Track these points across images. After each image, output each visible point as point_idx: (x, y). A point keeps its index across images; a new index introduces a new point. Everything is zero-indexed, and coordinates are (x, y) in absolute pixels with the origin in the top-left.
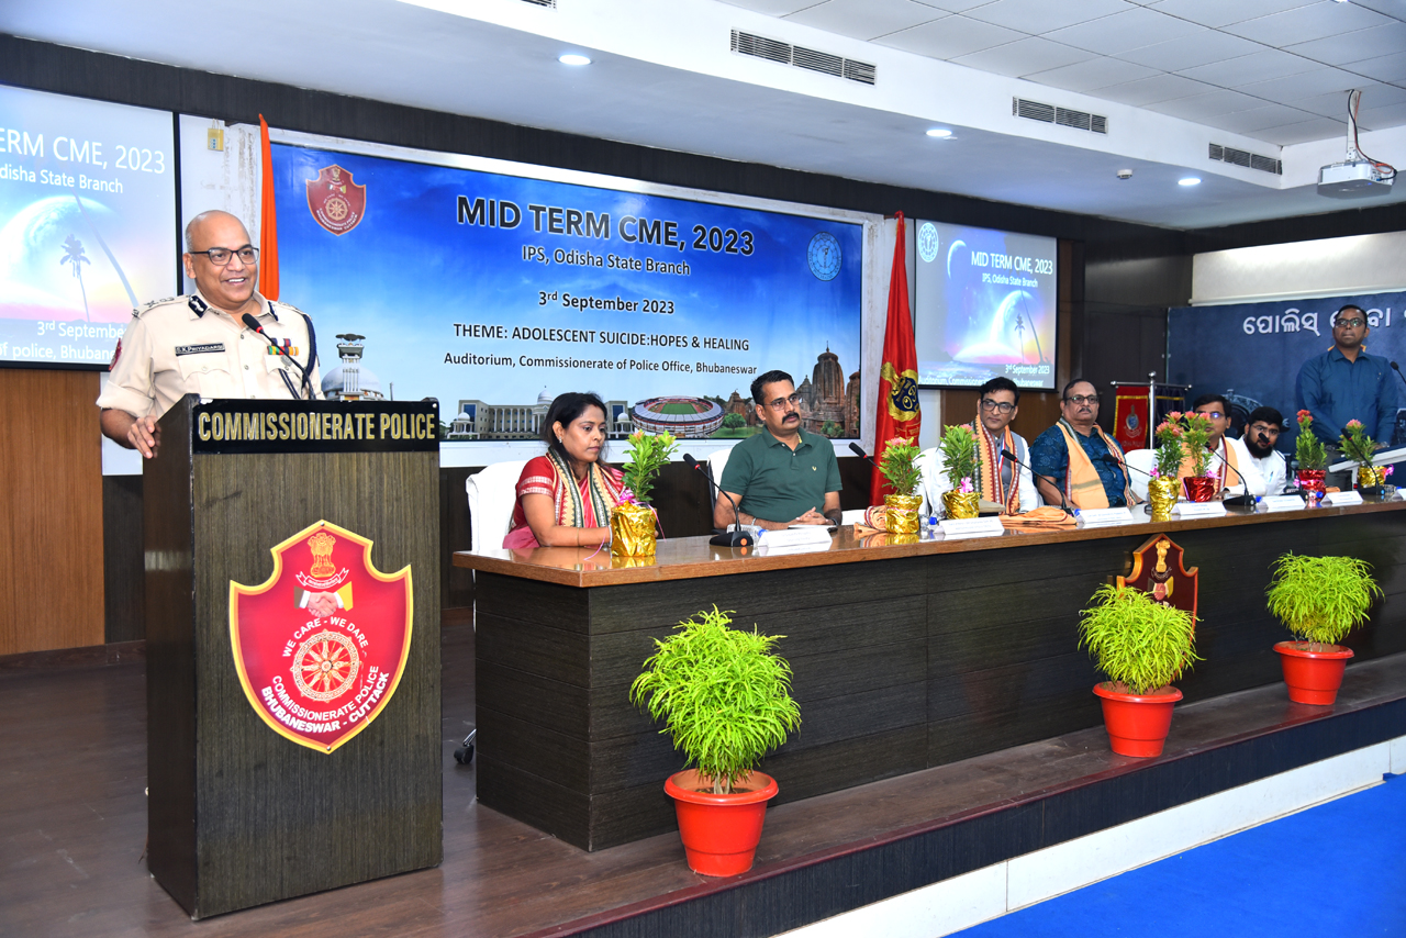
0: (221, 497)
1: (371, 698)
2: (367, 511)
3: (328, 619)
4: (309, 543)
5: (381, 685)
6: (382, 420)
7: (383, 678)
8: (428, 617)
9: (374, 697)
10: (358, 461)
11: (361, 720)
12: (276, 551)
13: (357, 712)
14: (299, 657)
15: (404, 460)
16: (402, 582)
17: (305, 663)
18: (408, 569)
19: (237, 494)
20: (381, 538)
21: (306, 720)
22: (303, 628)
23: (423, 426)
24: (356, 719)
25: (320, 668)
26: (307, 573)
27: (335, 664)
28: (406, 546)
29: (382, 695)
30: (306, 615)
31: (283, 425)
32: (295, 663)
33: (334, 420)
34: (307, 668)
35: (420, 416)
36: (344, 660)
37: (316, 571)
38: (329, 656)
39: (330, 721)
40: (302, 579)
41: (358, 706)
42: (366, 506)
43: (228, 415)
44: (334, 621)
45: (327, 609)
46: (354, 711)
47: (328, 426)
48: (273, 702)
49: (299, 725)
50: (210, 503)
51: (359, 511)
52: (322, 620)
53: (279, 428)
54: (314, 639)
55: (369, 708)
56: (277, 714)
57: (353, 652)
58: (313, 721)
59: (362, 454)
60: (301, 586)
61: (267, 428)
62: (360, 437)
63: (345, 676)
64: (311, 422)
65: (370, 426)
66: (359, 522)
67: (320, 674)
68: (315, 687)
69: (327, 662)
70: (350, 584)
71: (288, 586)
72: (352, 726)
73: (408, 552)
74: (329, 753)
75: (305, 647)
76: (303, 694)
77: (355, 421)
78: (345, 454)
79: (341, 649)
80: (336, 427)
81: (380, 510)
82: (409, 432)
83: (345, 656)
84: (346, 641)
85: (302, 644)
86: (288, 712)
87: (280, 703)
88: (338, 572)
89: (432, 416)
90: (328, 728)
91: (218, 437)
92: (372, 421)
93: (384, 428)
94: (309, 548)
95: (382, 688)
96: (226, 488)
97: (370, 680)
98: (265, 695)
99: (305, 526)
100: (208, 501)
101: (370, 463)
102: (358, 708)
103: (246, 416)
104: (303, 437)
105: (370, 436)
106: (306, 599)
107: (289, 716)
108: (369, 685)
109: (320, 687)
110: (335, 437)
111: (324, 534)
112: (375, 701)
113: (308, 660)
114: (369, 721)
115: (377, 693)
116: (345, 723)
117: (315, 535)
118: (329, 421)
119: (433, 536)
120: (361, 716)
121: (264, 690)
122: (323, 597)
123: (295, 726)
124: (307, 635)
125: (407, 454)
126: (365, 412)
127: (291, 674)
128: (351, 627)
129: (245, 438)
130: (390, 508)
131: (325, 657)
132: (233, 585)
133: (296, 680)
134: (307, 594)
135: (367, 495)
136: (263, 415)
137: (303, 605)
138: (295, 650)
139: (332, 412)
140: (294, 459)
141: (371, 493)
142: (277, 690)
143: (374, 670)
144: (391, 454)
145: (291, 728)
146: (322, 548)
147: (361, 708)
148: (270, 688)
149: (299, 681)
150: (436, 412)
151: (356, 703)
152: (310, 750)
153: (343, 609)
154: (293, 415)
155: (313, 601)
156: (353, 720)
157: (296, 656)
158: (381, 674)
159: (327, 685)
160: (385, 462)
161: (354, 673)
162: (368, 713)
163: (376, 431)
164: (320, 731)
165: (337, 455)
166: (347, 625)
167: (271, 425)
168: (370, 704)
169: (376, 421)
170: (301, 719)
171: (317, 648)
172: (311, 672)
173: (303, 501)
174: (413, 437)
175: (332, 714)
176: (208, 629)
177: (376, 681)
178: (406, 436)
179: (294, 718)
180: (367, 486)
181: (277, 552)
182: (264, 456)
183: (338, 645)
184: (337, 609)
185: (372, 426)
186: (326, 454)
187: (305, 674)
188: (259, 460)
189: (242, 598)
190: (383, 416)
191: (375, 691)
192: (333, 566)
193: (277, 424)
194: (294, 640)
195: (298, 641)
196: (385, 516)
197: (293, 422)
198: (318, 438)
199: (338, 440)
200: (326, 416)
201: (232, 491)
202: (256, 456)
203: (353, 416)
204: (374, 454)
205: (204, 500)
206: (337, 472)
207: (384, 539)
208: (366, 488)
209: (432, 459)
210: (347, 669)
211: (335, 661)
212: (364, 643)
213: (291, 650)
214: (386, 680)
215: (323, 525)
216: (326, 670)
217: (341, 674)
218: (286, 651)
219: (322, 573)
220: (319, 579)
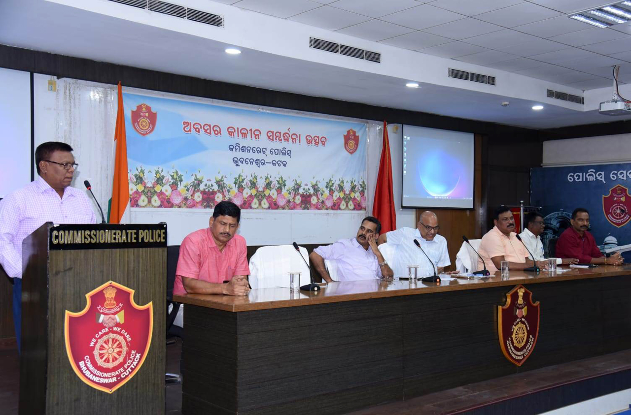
0: (62, 270)
1: (132, 366)
2: (132, 275)
3: (112, 328)
4: (104, 292)
5: (137, 359)
6: (140, 233)
7: (138, 356)
8: (160, 326)
9: (133, 365)
10: (128, 252)
11: (127, 376)
13: (125, 373)
14: (98, 346)
15: (150, 252)
16: (148, 310)
17: (100, 349)
18: (151, 304)
19: (70, 269)
20: (138, 289)
21: (100, 377)
22: (100, 332)
23: (159, 236)
24: (124, 376)
25: (108, 352)
26: (103, 306)
27: (115, 350)
28: (150, 292)
29: (137, 365)
30: (102, 326)
31: (93, 236)
32: (95, 349)
33: (117, 234)
34: (101, 352)
35: (158, 231)
36: (119, 348)
37: (107, 305)
38: (112, 345)
39: (112, 377)
40: (100, 309)
41: (125, 370)
43: (67, 232)
44: (115, 329)
45: (112, 323)
46: (123, 372)
47: (113, 236)
48: (84, 369)
49: (96, 379)
50: (57, 273)
51: (128, 276)
52: (109, 329)
53: (91, 237)
54: (105, 338)
55: (130, 371)
56: (86, 374)
57: (124, 344)
58: (103, 378)
59: (130, 249)
60: (100, 312)
61: (85, 238)
62: (129, 241)
63: (119, 355)
64: (106, 235)
65: (134, 236)
66: (128, 282)
67: (107, 354)
68: (105, 361)
69: (111, 349)
70: (123, 311)
71: (93, 312)
72: (122, 379)
73: (152, 295)
74: (110, 393)
75: (101, 342)
76: (99, 364)
77: (127, 234)
78: (122, 249)
79: (118, 342)
80: (118, 237)
81: (138, 275)
82: (152, 238)
83: (120, 346)
84: (121, 339)
85: (99, 340)
86: (92, 373)
87: (88, 369)
88: (117, 305)
89: (164, 231)
90: (111, 381)
91: (62, 242)
92: (135, 233)
93: (140, 237)
94: (104, 294)
95: (137, 361)
96: (64, 266)
97: (132, 357)
98: (81, 365)
99: (102, 284)
101: (134, 253)
102: (125, 371)
103: (75, 231)
104: (102, 242)
105: (134, 241)
106: (102, 318)
107: (92, 375)
108: (131, 359)
109: (107, 361)
110: (117, 241)
111: (111, 287)
112: (134, 367)
113: (102, 348)
114: (130, 377)
115: (135, 363)
116: (119, 378)
117: (107, 288)
118: (115, 234)
119: (163, 287)
120: (127, 374)
121: (80, 363)
122: (110, 318)
123: (94, 380)
124: (102, 336)
125: (151, 249)
126: (132, 230)
127: (94, 355)
128: (123, 332)
129: (75, 242)
130: (143, 275)
131: (110, 346)
132: (67, 312)
133: (96, 358)
134: (102, 316)
135: (132, 269)
136: (83, 231)
137: (100, 321)
138: (96, 343)
139: (116, 230)
140: (97, 252)
141: (134, 268)
142: (87, 363)
143: (133, 352)
144: (144, 249)
145: (93, 381)
146: (110, 294)
147: (127, 371)
148: (83, 362)
149: (97, 358)
150: (166, 229)
151: (124, 368)
152: (102, 392)
153: (119, 323)
154: (98, 231)
155: (105, 319)
156: (122, 377)
157: (96, 346)
158: (137, 354)
159: (111, 360)
160: (141, 253)
161: (124, 354)
162: (130, 373)
163: (137, 238)
164: (107, 382)
165: (118, 250)
166: (121, 330)
167: (87, 236)
168: (132, 369)
169: (137, 234)
170: (98, 376)
171: (107, 342)
172: (102, 354)
173: (102, 272)
174: (155, 241)
175: (113, 374)
176: (54, 334)
177: (134, 358)
178: (151, 241)
179: (94, 376)
180: (132, 264)
181: (89, 296)
182: (83, 251)
183: (117, 340)
184: (117, 323)
185: (135, 236)
186: (113, 249)
187: (100, 354)
188: (81, 252)
189: (71, 318)
190: (141, 231)
191: (134, 363)
192: (115, 302)
193: (90, 236)
194: (95, 338)
195: (97, 339)
196: (140, 278)
197: (98, 234)
198: (109, 242)
199: (119, 243)
200: (113, 232)
201: (68, 267)
202: (80, 250)
203: (126, 231)
204: (136, 249)
205: (54, 272)
206: (118, 258)
207: (140, 290)
208: (132, 265)
209: (163, 251)
210: (121, 352)
211: (115, 348)
212: (129, 339)
213: (94, 343)
214: (139, 357)
215: (111, 283)
216: (110, 353)
217: (118, 354)
218: (91, 344)
219: (110, 306)
220: (108, 309)
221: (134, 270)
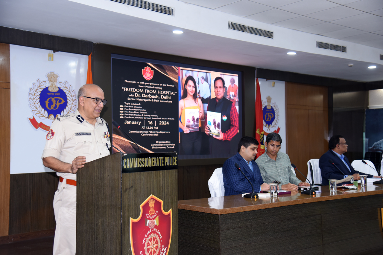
0: (128, 188)
2: (162, 191)
3: (153, 229)
5: (165, 252)
6: (165, 160)
7: (166, 248)
8: (175, 226)
10: (160, 173)
12: (141, 206)
15: (170, 172)
16: (169, 214)
17: (148, 246)
18: (171, 210)
20: (165, 200)
22: (147, 233)
23: (174, 161)
26: (148, 214)
28: (170, 202)
30: (148, 228)
31: (143, 162)
32: (145, 246)
33: (155, 160)
34: (148, 247)
35: (174, 157)
36: (157, 244)
37: (150, 212)
38: (153, 242)
40: (147, 215)
42: (161, 189)
43: (131, 159)
44: (155, 230)
45: (153, 226)
47: (153, 161)
50: (126, 191)
51: (160, 191)
52: (151, 230)
53: (142, 163)
54: (150, 237)
57: (159, 241)
59: (160, 171)
60: (147, 218)
61: (140, 163)
62: (160, 165)
64: (150, 161)
65: (163, 161)
66: (160, 195)
67: (151, 249)
69: (153, 245)
70: (158, 217)
71: (144, 219)
73: (171, 204)
77: (159, 159)
78: (157, 171)
79: (156, 240)
80: (155, 162)
81: (165, 190)
82: (171, 163)
83: (157, 242)
84: (157, 236)
85: (147, 239)
89: (176, 157)
91: (128, 167)
93: (165, 162)
94: (149, 204)
96: (129, 185)
97: (162, 250)
99: (148, 197)
100: (125, 190)
101: (162, 174)
103: (135, 159)
104: (148, 166)
105: (163, 165)
106: (148, 222)
108: (162, 252)
109: (151, 254)
110: (154, 166)
111: (152, 199)
117: (150, 200)
118: (153, 160)
119: (176, 198)
122: (152, 222)
124: (149, 235)
125: (170, 170)
126: (161, 157)
127: (144, 250)
129: (134, 167)
130: (167, 189)
131: (152, 243)
132: (131, 219)
134: (148, 220)
136: (138, 158)
137: (147, 225)
138: (145, 241)
139: (154, 157)
140: (145, 174)
141: (163, 184)
144: (167, 170)
149: (146, 252)
153: (156, 225)
154: (145, 158)
155: (150, 223)
157: (145, 243)
159: (153, 253)
160: (166, 173)
161: (159, 248)
165: (155, 171)
166: (157, 231)
167: (140, 162)
169: (164, 160)
171: (150, 240)
172: (149, 249)
173: (147, 188)
174: (172, 165)
176: (125, 236)
177: (164, 250)
178: (170, 165)
183: (155, 238)
184: (155, 225)
186: (153, 171)
190: (166, 157)
192: (154, 210)
195: (146, 238)
196: (166, 192)
197: (145, 160)
198: (151, 166)
199: (155, 166)
200: (153, 158)
201: (131, 186)
202: (137, 173)
203: (159, 158)
204: (163, 171)
205: (124, 190)
206: (155, 178)
207: (166, 200)
208: (161, 183)
209: (176, 172)
210: (157, 247)
211: (155, 244)
212: (161, 237)
213: (144, 241)
214: (166, 250)
215: (152, 196)
216: (152, 248)
217: (156, 248)
218: (143, 242)
219: (152, 213)
220: (151, 215)
221: (162, 186)
